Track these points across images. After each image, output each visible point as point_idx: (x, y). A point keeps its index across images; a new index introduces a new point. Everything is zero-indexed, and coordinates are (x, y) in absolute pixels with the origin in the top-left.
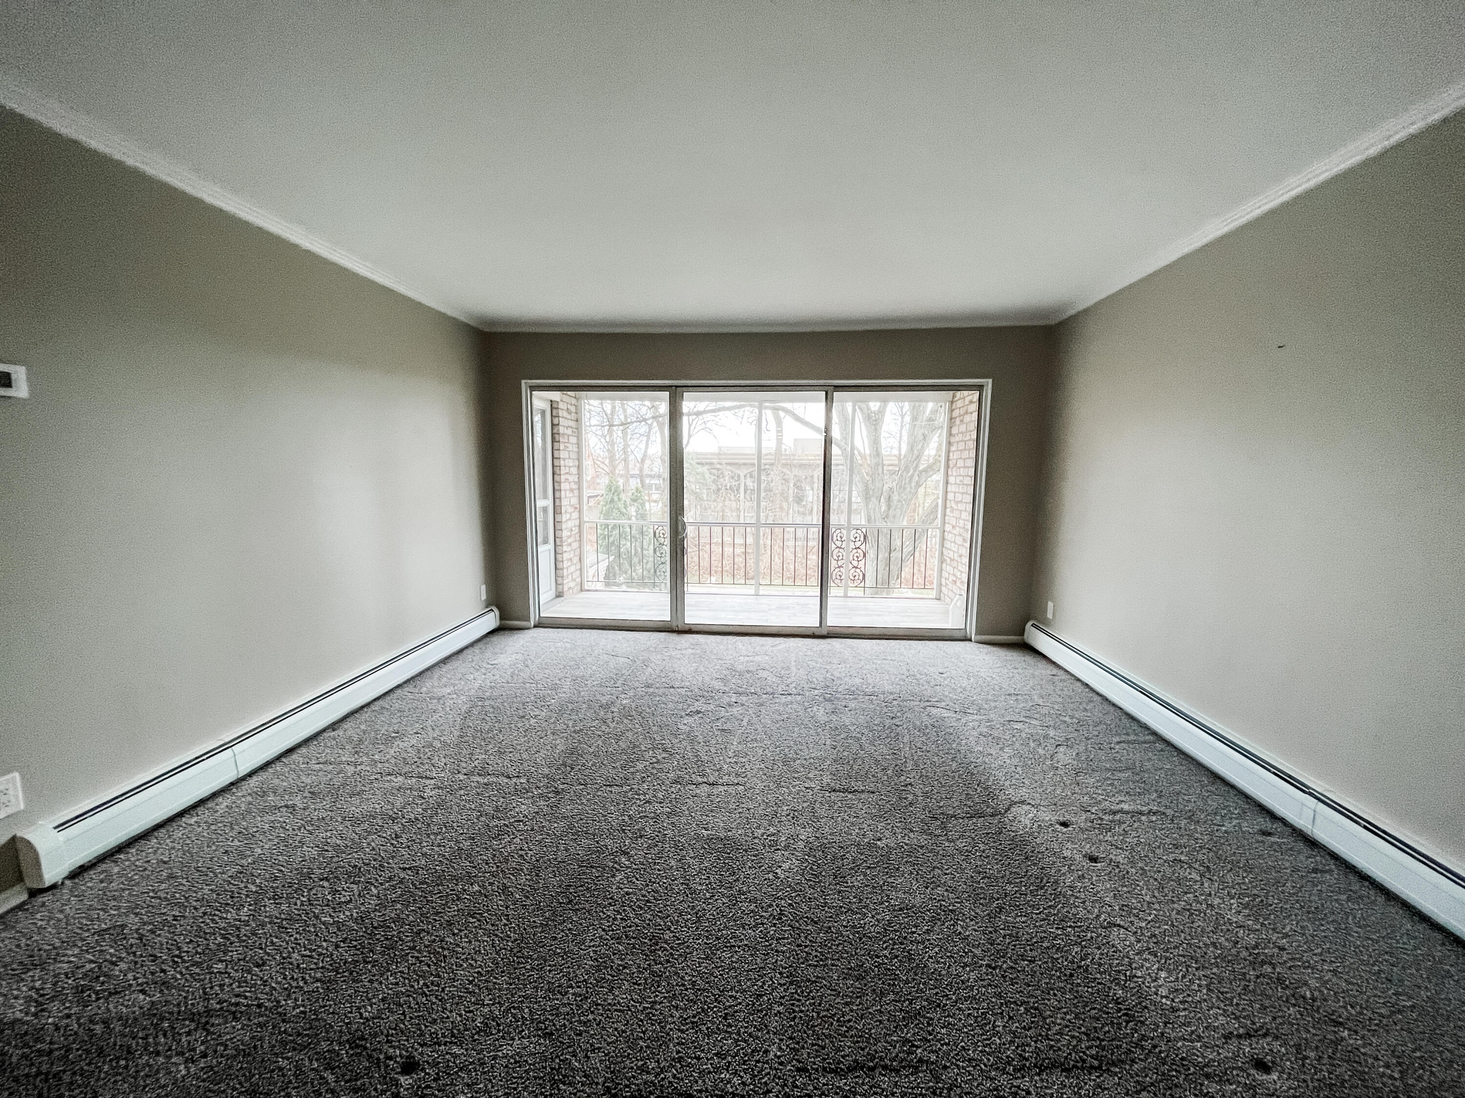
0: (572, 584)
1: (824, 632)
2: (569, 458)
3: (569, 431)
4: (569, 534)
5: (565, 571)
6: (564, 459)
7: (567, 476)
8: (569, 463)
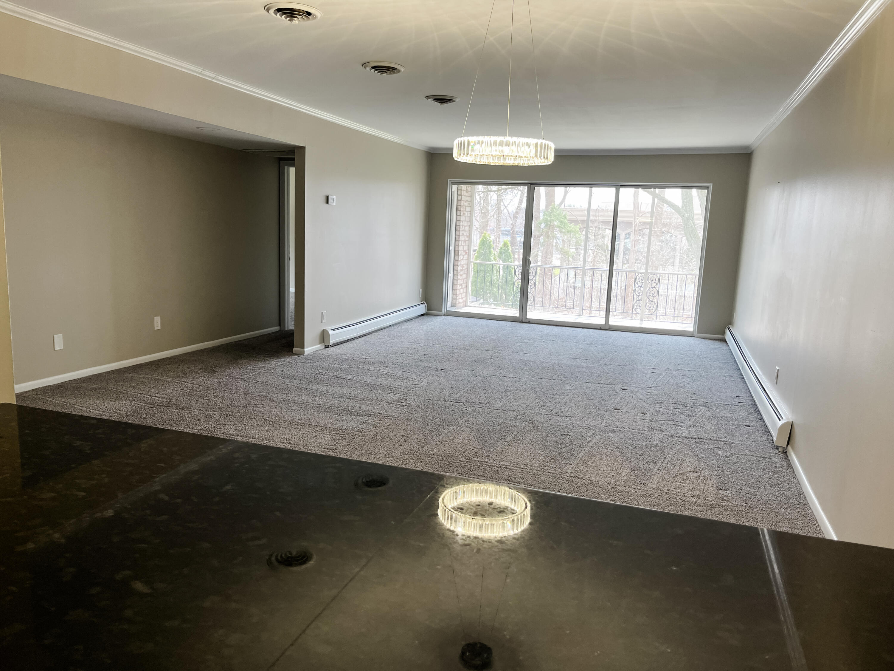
0: (461, 301)
2: (465, 221)
3: (466, 204)
4: (461, 268)
5: (458, 291)
6: (462, 221)
7: (463, 232)
8: (465, 224)
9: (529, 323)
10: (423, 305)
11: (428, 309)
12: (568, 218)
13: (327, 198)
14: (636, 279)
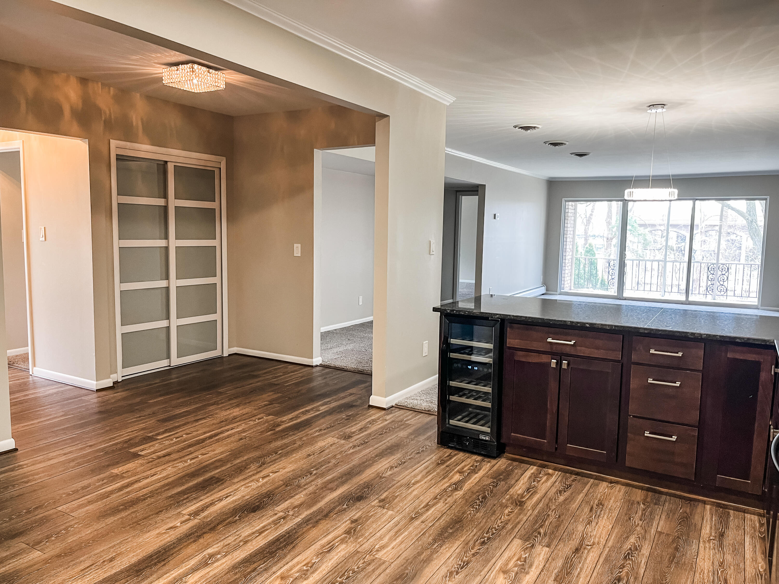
0: (567, 285)
1: (688, 303)
2: (571, 227)
3: (571, 215)
6: (569, 228)
7: (570, 235)
8: (571, 229)
9: (625, 299)
10: (544, 287)
11: (547, 290)
12: (638, 222)
13: (495, 215)
14: (708, 268)
